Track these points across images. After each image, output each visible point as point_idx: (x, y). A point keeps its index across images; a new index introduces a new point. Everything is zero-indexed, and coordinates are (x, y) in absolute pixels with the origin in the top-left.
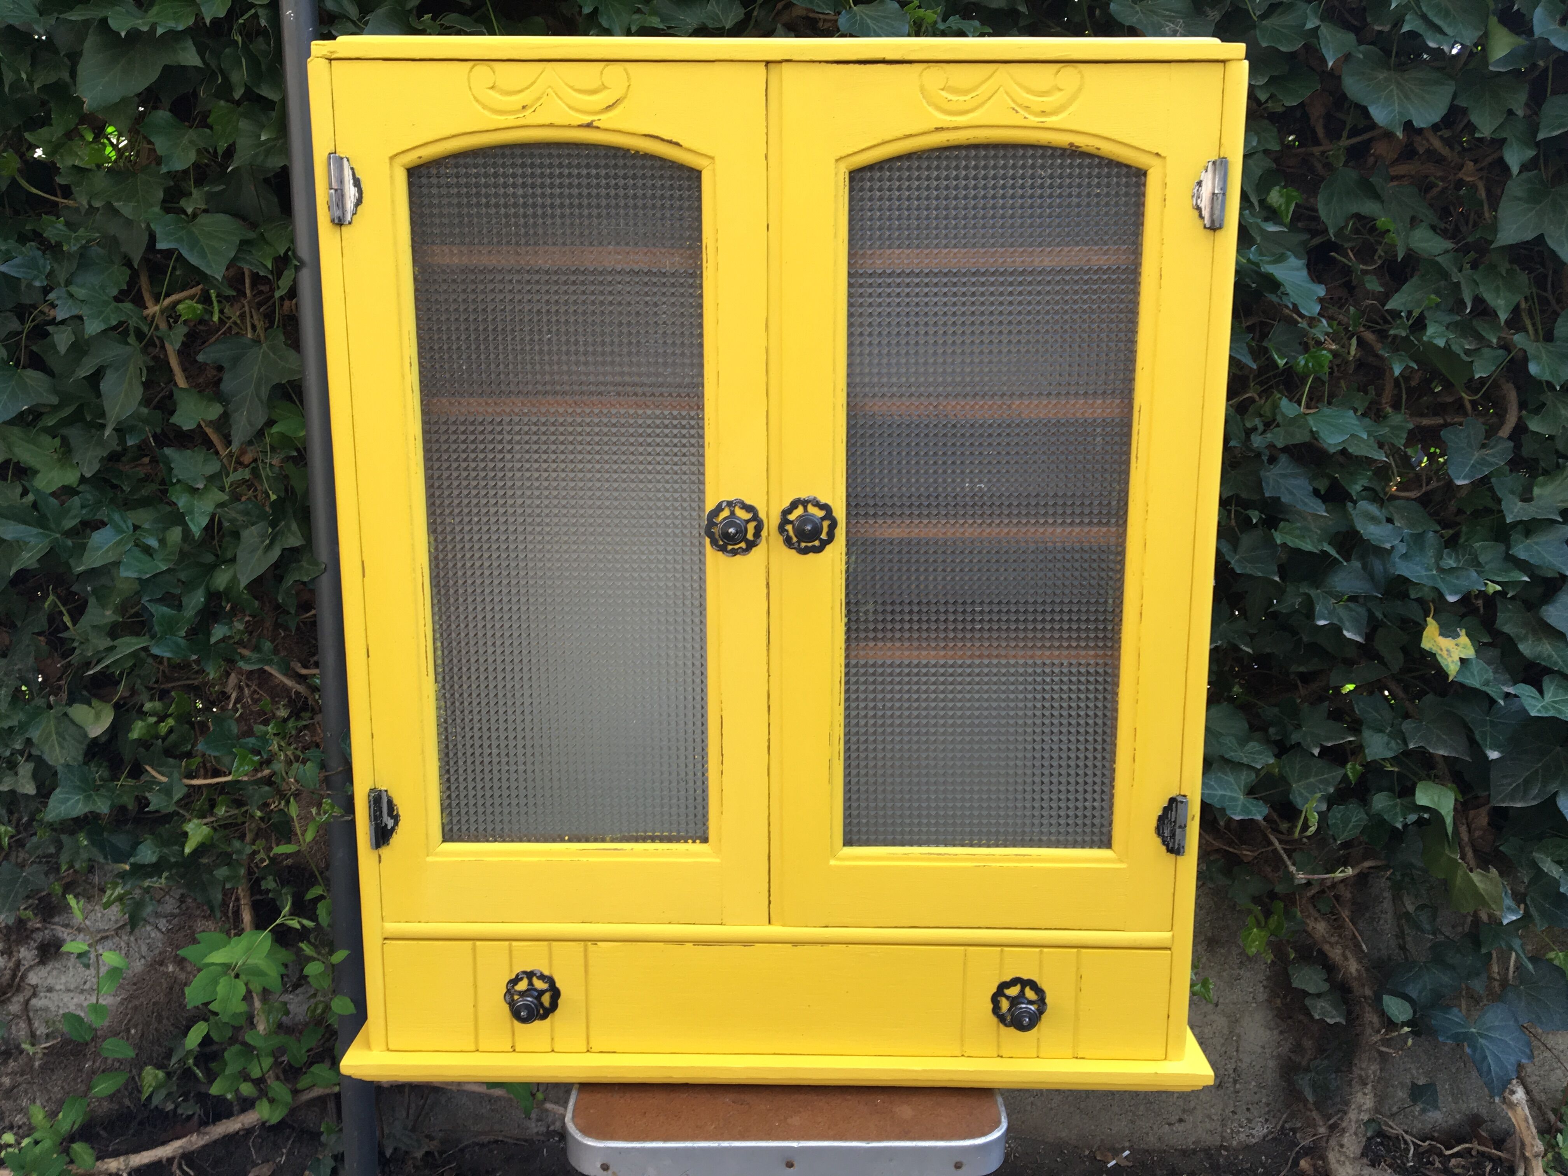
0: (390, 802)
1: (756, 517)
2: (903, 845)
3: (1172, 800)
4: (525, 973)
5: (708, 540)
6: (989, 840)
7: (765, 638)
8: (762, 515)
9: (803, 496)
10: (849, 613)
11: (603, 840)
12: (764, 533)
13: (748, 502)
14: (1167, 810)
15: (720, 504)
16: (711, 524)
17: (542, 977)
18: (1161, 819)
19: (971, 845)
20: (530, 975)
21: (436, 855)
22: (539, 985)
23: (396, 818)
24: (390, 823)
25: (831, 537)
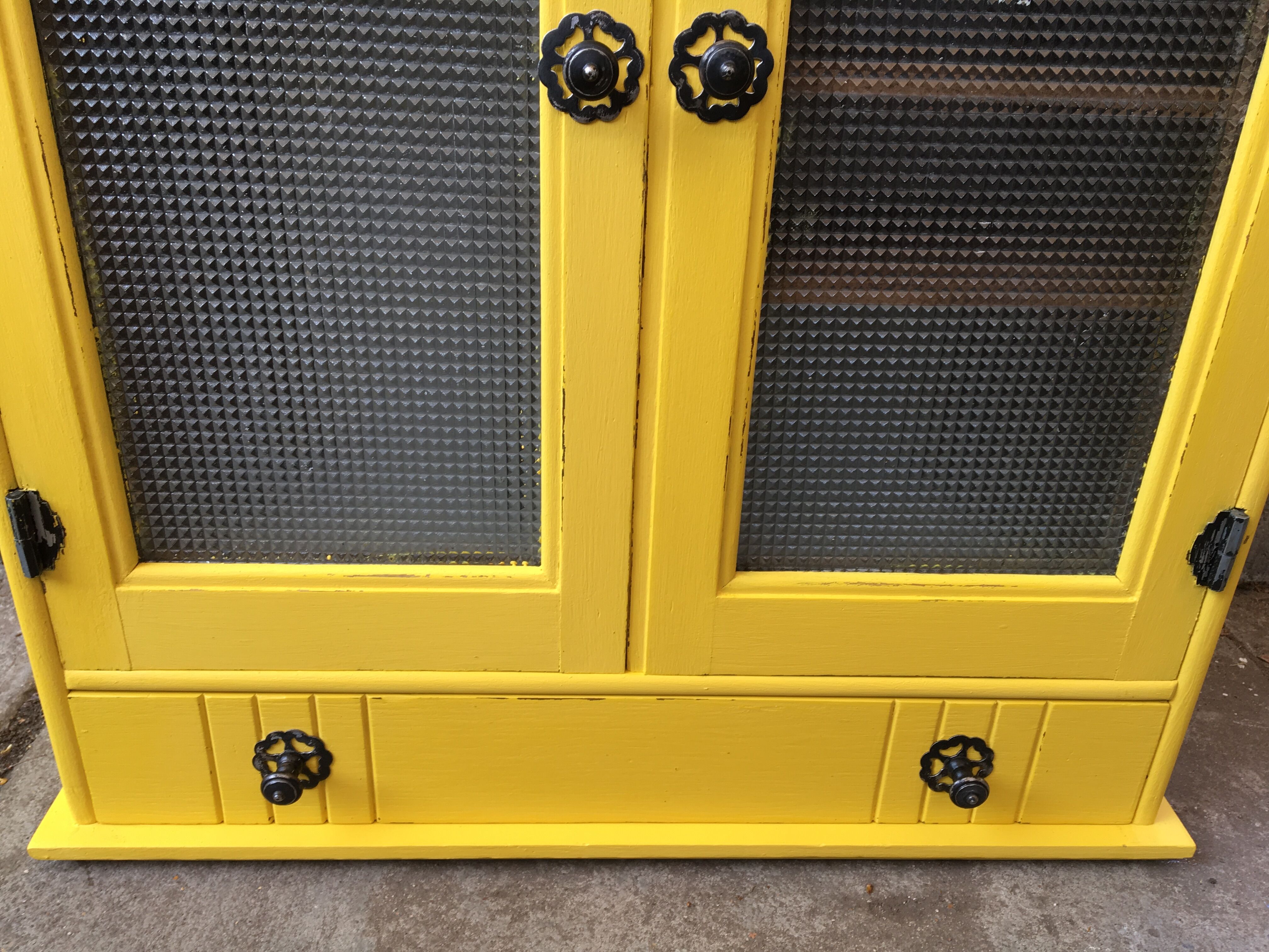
0: (46, 509)
1: (631, 49)
2: (820, 569)
3: (1224, 516)
4: (280, 734)
5: (543, 90)
6: (943, 564)
7: (637, 267)
8: (643, 46)
9: (718, 9)
10: (774, 227)
11: (384, 560)
12: (643, 82)
13: (619, 19)
14: (1210, 529)
15: (568, 20)
16: (552, 58)
17: (305, 739)
18: (1200, 541)
19: (918, 570)
20: (288, 737)
21: (130, 582)
22: (303, 748)
23: (60, 533)
24: (51, 539)
25: (761, 92)
